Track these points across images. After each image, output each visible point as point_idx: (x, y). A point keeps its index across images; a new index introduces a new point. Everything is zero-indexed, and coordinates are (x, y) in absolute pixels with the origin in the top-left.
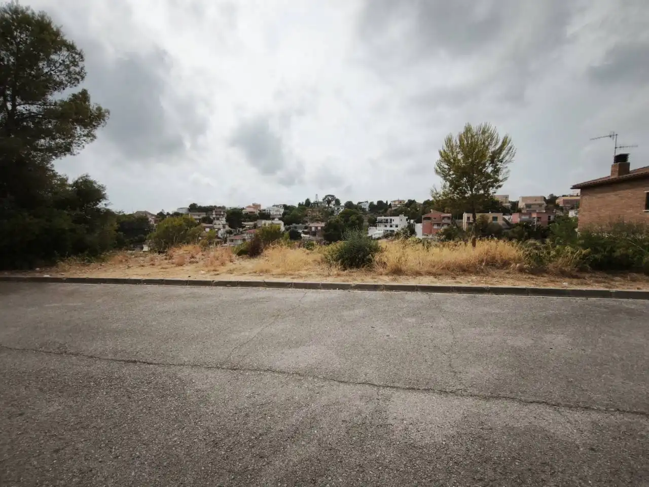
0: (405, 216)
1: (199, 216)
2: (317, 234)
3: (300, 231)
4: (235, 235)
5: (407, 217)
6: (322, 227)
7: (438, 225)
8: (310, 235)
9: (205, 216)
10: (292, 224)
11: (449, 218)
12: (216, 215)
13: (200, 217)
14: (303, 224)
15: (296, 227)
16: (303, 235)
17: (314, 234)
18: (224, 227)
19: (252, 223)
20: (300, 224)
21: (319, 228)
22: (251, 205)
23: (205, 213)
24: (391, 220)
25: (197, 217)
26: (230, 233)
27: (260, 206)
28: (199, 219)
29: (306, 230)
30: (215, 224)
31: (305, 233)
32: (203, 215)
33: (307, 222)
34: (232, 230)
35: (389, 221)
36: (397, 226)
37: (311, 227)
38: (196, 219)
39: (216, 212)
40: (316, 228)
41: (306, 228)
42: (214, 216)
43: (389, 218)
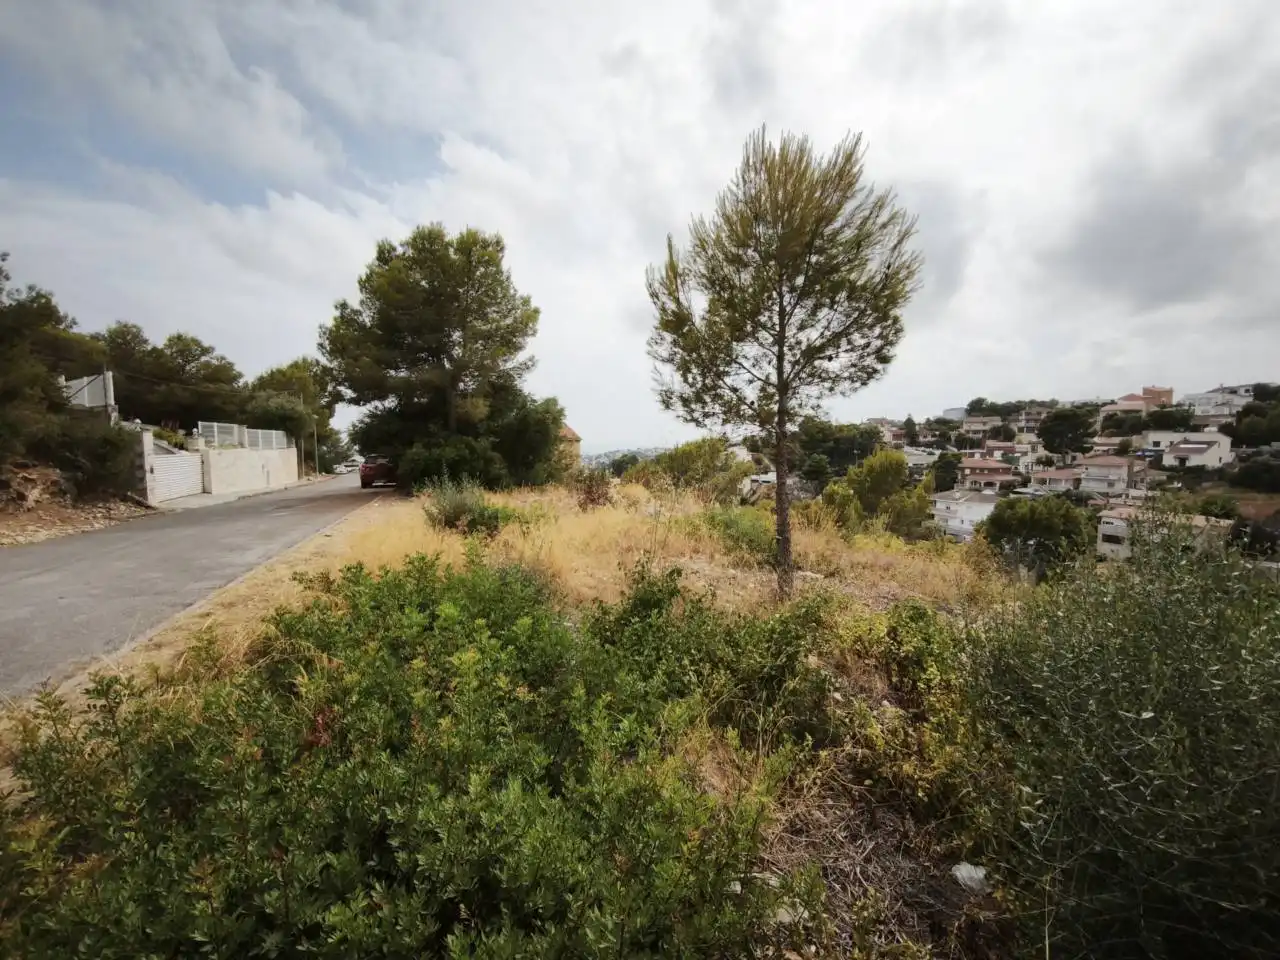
1: (984, 424)
4: (1058, 468)
9: (1000, 424)
12: (1028, 421)
13: (987, 427)
18: (1034, 450)
19: (1117, 440)
22: (1140, 393)
23: (999, 418)
25: (980, 427)
26: (1048, 463)
27: (1170, 392)
28: (984, 431)
30: (1020, 443)
32: (997, 422)
34: (1055, 457)
38: (976, 432)
39: (1028, 414)
42: (1023, 424)
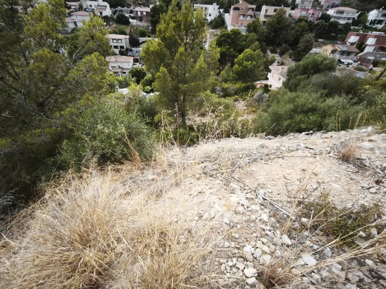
0: (217, 5)
2: (144, 19)
3: (127, 15)
5: (218, 7)
6: (147, 12)
7: (244, 15)
8: (137, 20)
10: (117, 7)
11: (253, 9)
14: (128, 8)
15: (122, 11)
16: (130, 20)
17: (141, 19)
20: (126, 8)
21: (145, 13)
24: (206, 8)
29: (132, 15)
31: (133, 18)
33: (130, 5)
35: (204, 9)
36: (210, 15)
37: (137, 12)
40: (142, 12)
41: (131, 12)
43: (204, 6)
